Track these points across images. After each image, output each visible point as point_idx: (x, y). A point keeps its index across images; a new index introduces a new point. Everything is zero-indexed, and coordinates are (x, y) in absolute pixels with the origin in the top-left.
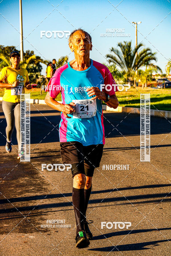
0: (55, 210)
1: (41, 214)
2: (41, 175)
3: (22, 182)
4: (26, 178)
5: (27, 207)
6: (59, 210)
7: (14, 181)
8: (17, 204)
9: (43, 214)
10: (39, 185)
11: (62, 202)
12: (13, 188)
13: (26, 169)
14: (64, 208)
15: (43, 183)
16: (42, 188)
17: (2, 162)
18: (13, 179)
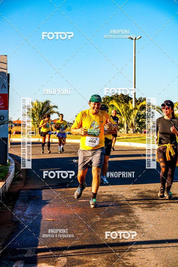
0: (145, 247)
1: (130, 250)
2: (136, 214)
3: (117, 219)
4: (121, 216)
5: (118, 243)
6: (148, 247)
7: (109, 219)
8: (108, 240)
9: (133, 250)
10: (133, 223)
11: (153, 239)
12: (107, 225)
13: (123, 207)
14: (154, 245)
15: (137, 221)
16: (136, 226)
17: (101, 200)
18: (109, 216)
